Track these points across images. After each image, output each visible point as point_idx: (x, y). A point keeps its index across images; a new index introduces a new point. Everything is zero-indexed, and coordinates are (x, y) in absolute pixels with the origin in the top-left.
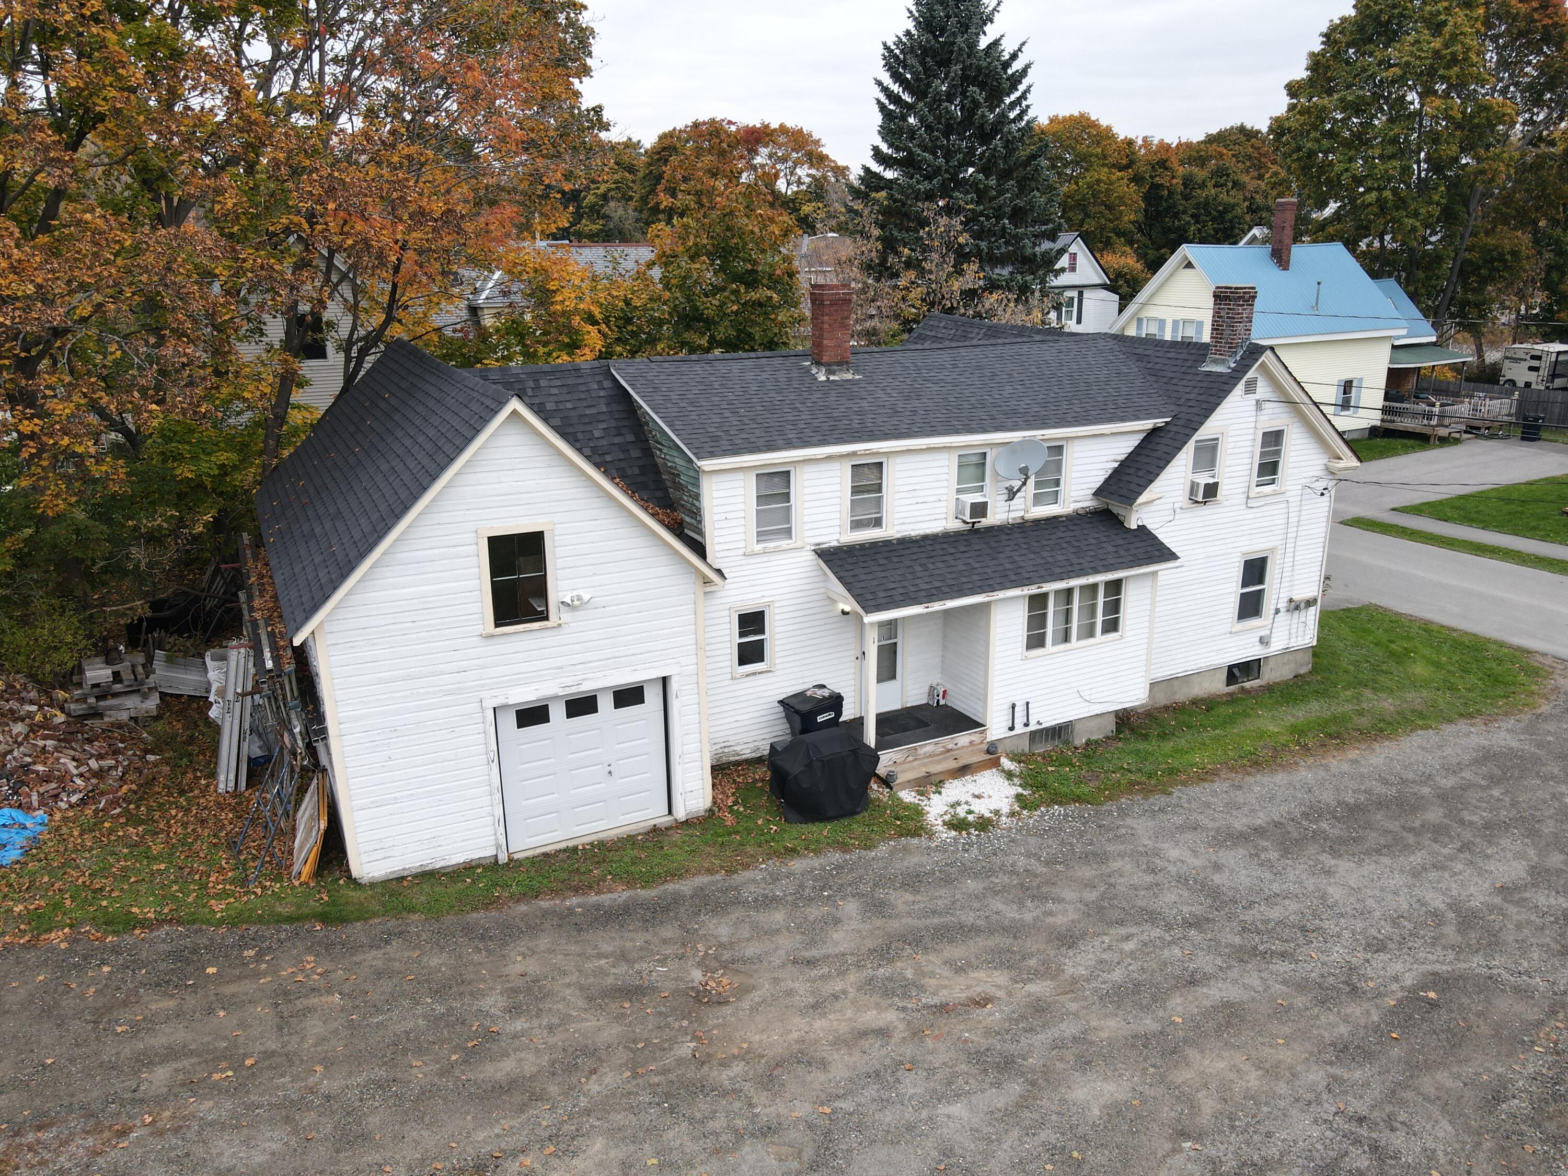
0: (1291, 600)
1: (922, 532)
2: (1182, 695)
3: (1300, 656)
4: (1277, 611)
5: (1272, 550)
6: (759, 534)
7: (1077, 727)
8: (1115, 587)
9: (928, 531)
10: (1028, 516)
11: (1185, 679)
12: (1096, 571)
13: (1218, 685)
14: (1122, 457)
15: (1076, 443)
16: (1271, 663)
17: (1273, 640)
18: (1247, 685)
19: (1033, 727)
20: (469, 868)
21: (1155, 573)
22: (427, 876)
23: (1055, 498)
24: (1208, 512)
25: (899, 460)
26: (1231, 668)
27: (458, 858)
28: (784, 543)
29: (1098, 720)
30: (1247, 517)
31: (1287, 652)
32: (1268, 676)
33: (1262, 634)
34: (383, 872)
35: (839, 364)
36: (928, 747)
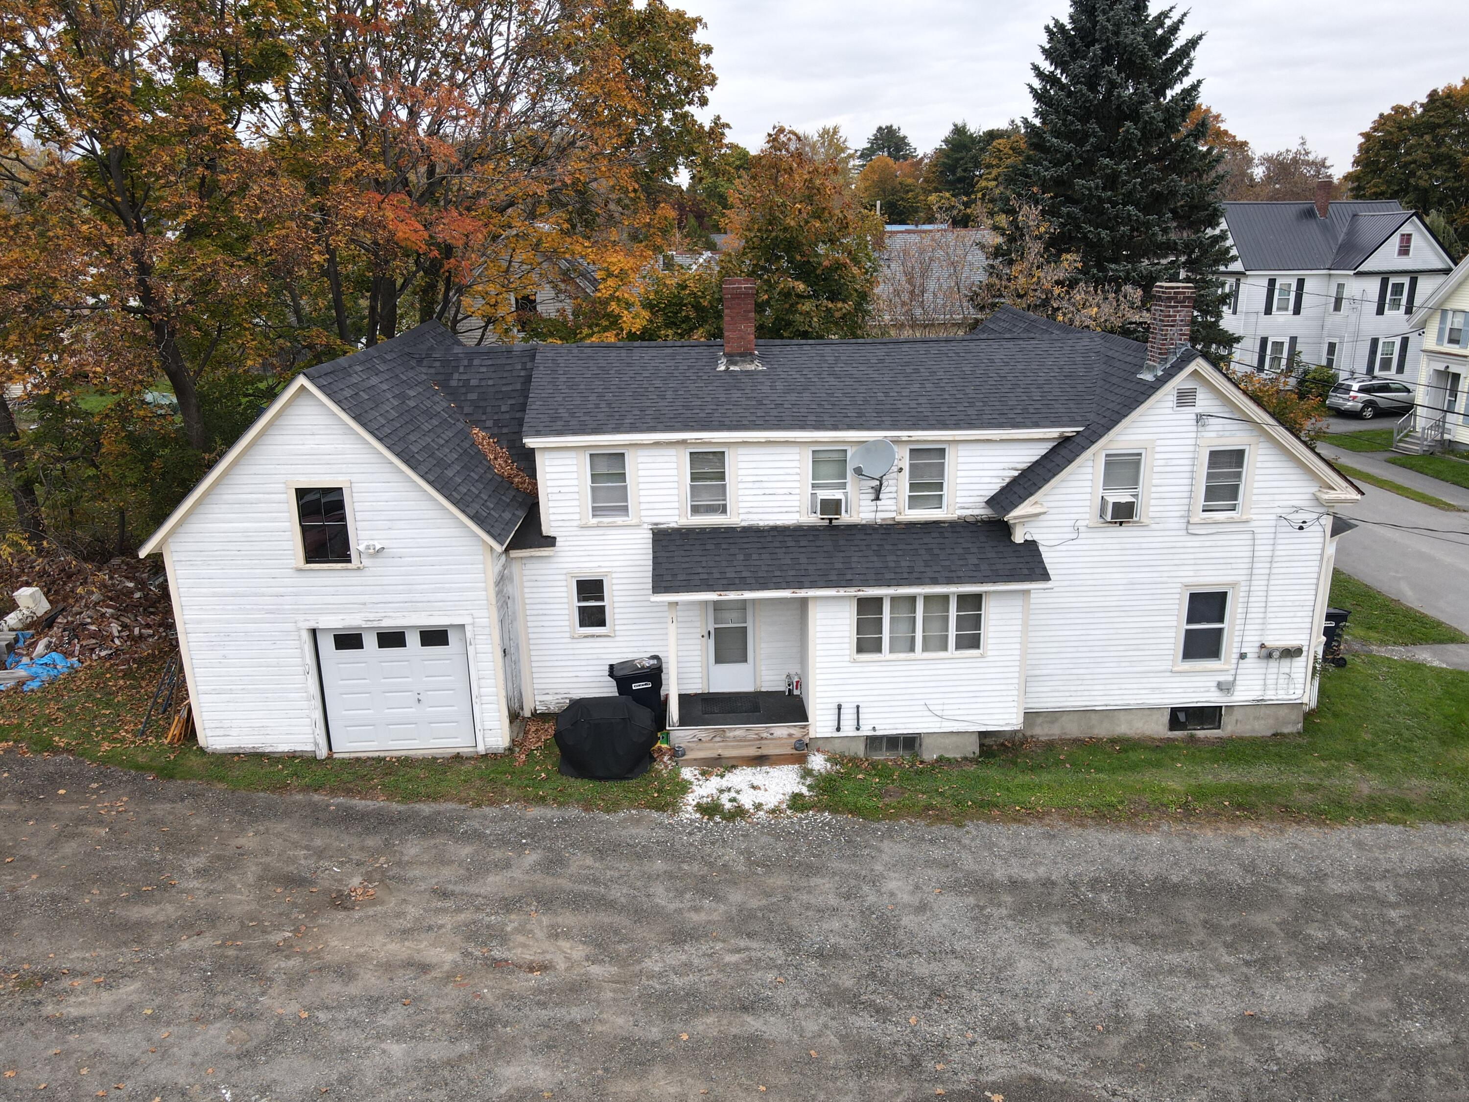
0: (1262, 646)
1: (771, 523)
2: (1103, 730)
3: (1283, 712)
4: (1243, 656)
5: (1234, 585)
6: (594, 509)
7: (926, 742)
8: (973, 602)
9: (779, 523)
10: (899, 518)
11: (1108, 714)
12: (949, 581)
13: (1159, 728)
14: (1024, 466)
15: (961, 447)
16: (1237, 714)
17: (1237, 688)
18: (1201, 734)
19: (866, 731)
20: (292, 756)
21: (1027, 592)
22: (258, 757)
23: (938, 502)
24: (1124, 534)
25: (742, 450)
26: (1174, 711)
27: (283, 747)
28: (619, 520)
29: (954, 738)
30: (1190, 544)
31: (1258, 705)
32: (1229, 728)
33: (1222, 678)
34: (223, 747)
35: (741, 355)
36: (738, 731)
